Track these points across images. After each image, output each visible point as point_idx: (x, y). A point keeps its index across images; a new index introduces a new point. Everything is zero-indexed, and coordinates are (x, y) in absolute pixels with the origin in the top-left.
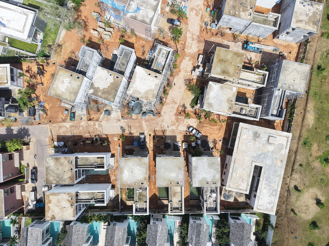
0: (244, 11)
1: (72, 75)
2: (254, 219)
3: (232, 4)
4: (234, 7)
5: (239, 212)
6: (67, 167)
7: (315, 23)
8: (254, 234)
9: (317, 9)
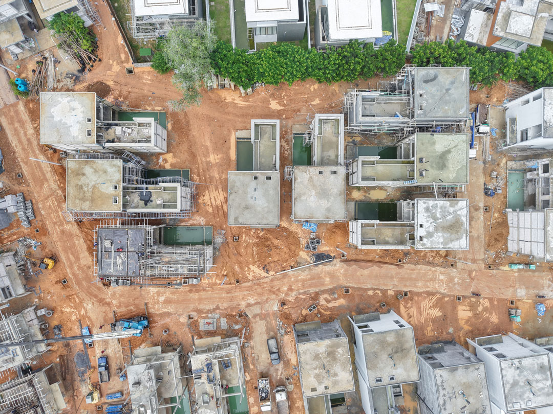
0: (317, 377)
1: (89, 120)
3: (321, 351)
4: (317, 357)
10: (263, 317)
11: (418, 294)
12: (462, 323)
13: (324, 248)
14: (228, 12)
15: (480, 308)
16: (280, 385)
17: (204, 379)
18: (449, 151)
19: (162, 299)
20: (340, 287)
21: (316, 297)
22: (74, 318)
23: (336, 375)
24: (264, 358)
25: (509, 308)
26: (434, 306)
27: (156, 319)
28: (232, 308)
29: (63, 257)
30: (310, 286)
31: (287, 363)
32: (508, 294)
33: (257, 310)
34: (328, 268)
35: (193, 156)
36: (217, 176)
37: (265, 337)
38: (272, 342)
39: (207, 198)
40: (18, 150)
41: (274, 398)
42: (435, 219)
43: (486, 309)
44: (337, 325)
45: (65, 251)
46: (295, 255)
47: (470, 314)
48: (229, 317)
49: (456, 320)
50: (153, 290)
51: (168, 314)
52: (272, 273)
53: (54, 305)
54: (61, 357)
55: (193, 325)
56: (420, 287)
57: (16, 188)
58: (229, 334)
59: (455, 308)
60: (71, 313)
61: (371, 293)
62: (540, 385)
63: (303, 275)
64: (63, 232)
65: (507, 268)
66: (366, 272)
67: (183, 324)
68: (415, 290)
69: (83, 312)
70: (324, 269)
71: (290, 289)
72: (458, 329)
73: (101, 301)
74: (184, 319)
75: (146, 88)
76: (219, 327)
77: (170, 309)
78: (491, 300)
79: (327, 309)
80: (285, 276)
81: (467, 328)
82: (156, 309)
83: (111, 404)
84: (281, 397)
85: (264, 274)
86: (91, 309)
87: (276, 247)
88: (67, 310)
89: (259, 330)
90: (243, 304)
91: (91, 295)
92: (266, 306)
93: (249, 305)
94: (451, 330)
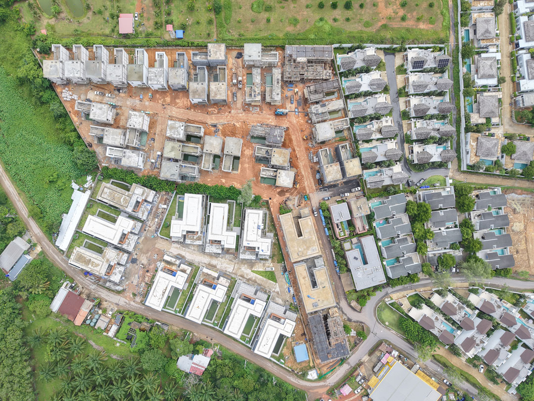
0: (221, 88)
2: (338, 56)
4: (220, 94)
5: (336, 66)
6: (330, 169)
7: (220, 46)
8: (348, 54)
9: (211, 47)
10: (237, 109)
11: (183, 108)
12: (169, 96)
13: (213, 129)
14: (235, 216)
15: (162, 100)
16: (234, 85)
17: (257, 92)
18: (170, 152)
19: (270, 120)
20: (209, 115)
21: (218, 113)
22: (300, 118)
23: (215, 88)
24: (239, 95)
25: (152, 99)
26: (178, 103)
27: (273, 114)
28: (247, 113)
29: (301, 139)
30: (219, 117)
31: (231, 92)
32: (152, 103)
33: (239, 111)
34: (213, 122)
35: (253, 167)
36: (246, 159)
37: (238, 102)
38: (235, 100)
39: (251, 152)
40: (311, 177)
41: (237, 81)
42: (177, 131)
43: (160, 99)
44: (212, 102)
45: (300, 141)
46: (223, 128)
47: (166, 99)
48: (249, 111)
49: (171, 97)
50: (273, 124)
51: (269, 115)
52: (232, 123)
53: (306, 124)
54: (306, 106)
55: (261, 110)
56: (182, 111)
57: (313, 165)
58: (249, 105)
59: (171, 102)
60: (301, 120)
61: (199, 111)
62: (152, 75)
63: (221, 121)
64: (300, 148)
65: (151, 112)
66: (200, 119)
67: (265, 111)
68: (184, 110)
69: (297, 120)
70: (214, 122)
71: (227, 117)
72: (171, 94)
73: (290, 122)
74: (264, 112)
75: (266, 192)
76: (253, 108)
77: (268, 116)
78: (158, 102)
79: (215, 108)
80: (228, 121)
81: (168, 94)
82: (273, 117)
83: (292, 87)
84: (235, 81)
85: (235, 123)
86: (294, 120)
87: (229, 132)
88: (302, 121)
89: (239, 105)
90: (243, 114)
91: (294, 125)
92: (236, 112)
93: (242, 113)
94: (173, 94)
